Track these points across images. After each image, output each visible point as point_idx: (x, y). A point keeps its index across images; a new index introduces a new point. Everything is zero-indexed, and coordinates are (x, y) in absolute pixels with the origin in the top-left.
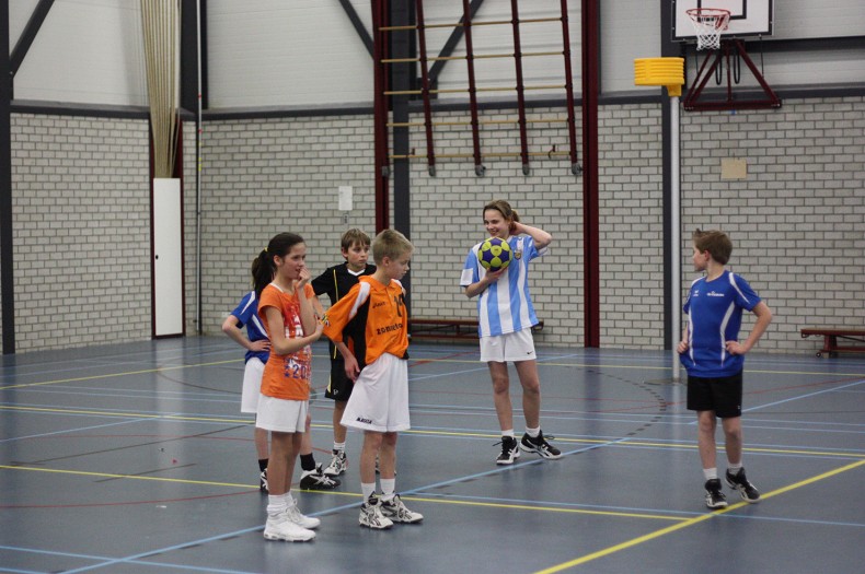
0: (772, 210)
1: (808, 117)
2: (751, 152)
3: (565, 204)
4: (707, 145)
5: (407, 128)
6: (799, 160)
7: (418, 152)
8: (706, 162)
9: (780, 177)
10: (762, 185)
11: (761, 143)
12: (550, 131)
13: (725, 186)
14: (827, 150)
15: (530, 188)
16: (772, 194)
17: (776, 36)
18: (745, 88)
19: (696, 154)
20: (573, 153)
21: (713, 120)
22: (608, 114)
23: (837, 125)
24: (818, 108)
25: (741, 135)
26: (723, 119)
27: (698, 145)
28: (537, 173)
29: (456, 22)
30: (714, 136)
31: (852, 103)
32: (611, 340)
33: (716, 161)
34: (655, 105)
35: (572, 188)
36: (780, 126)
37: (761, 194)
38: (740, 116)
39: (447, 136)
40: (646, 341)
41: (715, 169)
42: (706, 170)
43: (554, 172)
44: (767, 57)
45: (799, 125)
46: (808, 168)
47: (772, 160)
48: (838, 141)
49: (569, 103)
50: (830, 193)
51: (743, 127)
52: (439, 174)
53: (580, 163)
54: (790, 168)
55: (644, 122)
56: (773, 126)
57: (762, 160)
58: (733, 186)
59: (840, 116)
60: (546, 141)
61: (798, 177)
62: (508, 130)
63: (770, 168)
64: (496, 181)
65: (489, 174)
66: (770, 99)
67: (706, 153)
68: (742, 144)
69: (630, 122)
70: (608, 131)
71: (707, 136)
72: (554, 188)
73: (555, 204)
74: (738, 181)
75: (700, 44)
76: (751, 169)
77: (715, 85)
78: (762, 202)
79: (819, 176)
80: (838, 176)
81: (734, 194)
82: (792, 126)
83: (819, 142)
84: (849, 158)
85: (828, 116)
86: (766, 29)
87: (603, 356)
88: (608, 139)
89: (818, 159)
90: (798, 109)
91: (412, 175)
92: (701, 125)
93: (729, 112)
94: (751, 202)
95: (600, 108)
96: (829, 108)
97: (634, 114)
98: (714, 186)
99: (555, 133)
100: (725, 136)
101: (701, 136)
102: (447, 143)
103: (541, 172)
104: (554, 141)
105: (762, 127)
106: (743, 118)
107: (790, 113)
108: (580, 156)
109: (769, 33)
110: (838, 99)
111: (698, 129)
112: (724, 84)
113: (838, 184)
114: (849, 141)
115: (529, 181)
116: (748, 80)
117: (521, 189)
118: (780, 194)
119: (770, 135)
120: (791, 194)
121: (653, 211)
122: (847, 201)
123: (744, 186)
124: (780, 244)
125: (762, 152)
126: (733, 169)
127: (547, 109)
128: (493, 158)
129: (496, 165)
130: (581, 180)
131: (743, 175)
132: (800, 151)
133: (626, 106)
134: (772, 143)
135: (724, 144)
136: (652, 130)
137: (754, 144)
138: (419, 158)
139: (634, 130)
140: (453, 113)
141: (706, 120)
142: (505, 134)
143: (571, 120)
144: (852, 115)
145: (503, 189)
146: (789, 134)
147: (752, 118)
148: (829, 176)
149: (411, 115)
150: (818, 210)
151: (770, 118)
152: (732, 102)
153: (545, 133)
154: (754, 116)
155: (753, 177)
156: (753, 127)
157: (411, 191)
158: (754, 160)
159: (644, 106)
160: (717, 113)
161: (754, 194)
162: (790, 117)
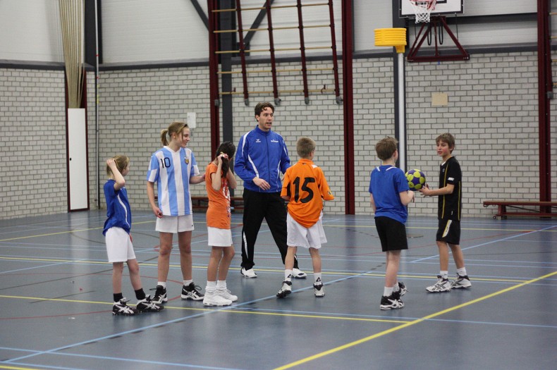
0: (464, 126)
1: (487, 65)
2: (451, 88)
3: (332, 123)
4: (423, 84)
5: (230, 75)
6: (481, 93)
7: (238, 90)
8: (422, 95)
9: (469, 104)
10: (458, 110)
11: (457, 83)
12: (322, 76)
13: (434, 110)
14: (499, 87)
15: (309, 113)
16: (464, 115)
17: (466, 14)
18: (446, 47)
19: (415, 90)
20: (337, 90)
21: (426, 68)
22: (359, 65)
23: (505, 70)
24: (493, 60)
25: (444, 78)
26: (433, 67)
27: (417, 84)
28: (314, 103)
29: (262, 6)
30: (427, 78)
31: (515, 57)
32: (362, 209)
33: (428, 94)
34: (389, 59)
35: (336, 112)
36: (469, 71)
37: (457, 115)
38: (443, 65)
39: (256, 79)
41: (427, 100)
42: (422, 100)
43: (325, 102)
44: (461, 27)
45: (481, 71)
46: (487, 98)
47: (464, 93)
48: (506, 81)
49: (334, 58)
50: (501, 114)
51: (445, 72)
52: (251, 104)
53: (342, 96)
54: (475, 98)
55: (382, 69)
56: (464, 72)
57: (457, 93)
58: (439, 110)
59: (507, 65)
60: (319, 82)
61: (481, 104)
62: (295, 76)
63: (463, 99)
64: (288, 108)
65: (283, 104)
66: (462, 54)
67: (422, 89)
68: (445, 83)
69: (373, 70)
70: (360, 75)
71: (422, 78)
72: (325, 112)
73: (325, 123)
74: (443, 107)
75: (418, 19)
76: (451, 99)
77: (427, 46)
78: (458, 120)
79: (493, 103)
80: (506, 103)
81: (440, 115)
82: (476, 71)
83: (493, 81)
84: (513, 92)
85: (499, 65)
86: (460, 10)
87: (357, 220)
88: (359, 81)
89: (493, 93)
90: (481, 60)
91: (234, 105)
92: (419, 71)
93: (436, 63)
94: (451, 120)
95: (354, 61)
96: (500, 60)
97: (375, 64)
98: (427, 110)
99: (325, 77)
100: (433, 78)
101: (418, 79)
102: (256, 84)
103: (318, 103)
104: (324, 82)
105: (457, 72)
106: (445, 67)
107: (475, 63)
108: (341, 92)
109: (461, 12)
110: (506, 54)
111: (416, 74)
112: (433, 45)
113: (506, 109)
114: (513, 81)
115: (309, 108)
116: (448, 42)
117: (304, 113)
118: (469, 115)
119: (462, 77)
120: (476, 115)
121: (388, 127)
122: (512, 119)
123: (446, 110)
124: (470, 147)
125: (458, 88)
126: (439, 99)
127: (320, 62)
128: (286, 94)
129: (288, 98)
130: (342, 107)
131: (445, 103)
132: (482, 87)
133: (371, 60)
134: (464, 82)
135: (433, 83)
136: (387, 74)
137: (452, 83)
138: (238, 94)
139: (376, 75)
140: (260, 65)
141: (422, 68)
142: (293, 78)
143: (335, 69)
144: (514, 64)
145: (292, 113)
146: (475, 77)
147: (451, 67)
148: (501, 103)
149: (233, 66)
150: (493, 125)
151: (462, 66)
152: (439, 56)
153: (319, 77)
154: (452, 65)
155: (452, 104)
156: (452, 72)
157: (234, 115)
158: (453, 94)
159: (382, 59)
160: (428, 63)
161: (452, 115)
162: (475, 66)
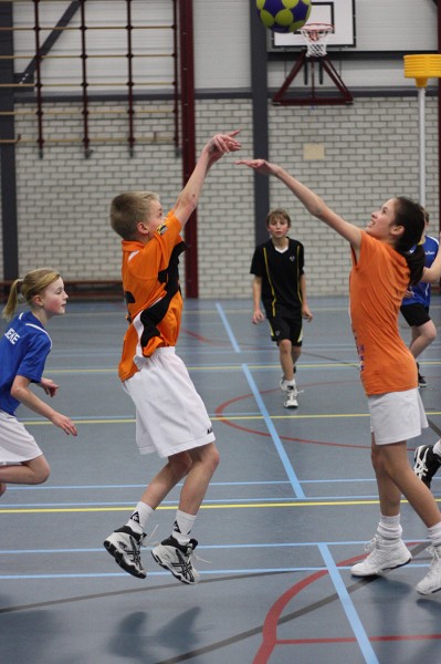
0: (345, 184)
1: (375, 112)
2: (329, 139)
3: (165, 181)
4: (291, 133)
5: (13, 116)
6: (367, 145)
7: (24, 138)
8: (290, 146)
9: (352, 158)
10: (338, 165)
11: (337, 132)
12: (157, 121)
13: (306, 165)
14: (391, 138)
15: (132, 168)
16: (346, 171)
17: (359, 48)
19: (282, 140)
20: (176, 139)
21: (296, 113)
22: (204, 107)
23: (398, 118)
24: (383, 105)
25: (320, 125)
26: (304, 112)
27: (283, 133)
28: (140, 155)
30: (297, 126)
31: (410, 102)
32: (209, 291)
33: (299, 146)
34: (245, 100)
35: (172, 168)
36: (352, 118)
37: (337, 171)
38: (318, 110)
39: (52, 123)
40: (239, 291)
41: (297, 152)
42: (290, 153)
43: (155, 155)
45: (368, 118)
46: (375, 151)
47: (345, 145)
48: (399, 131)
49: (175, 97)
50: (392, 170)
51: (322, 119)
52: (46, 157)
53: (180, 147)
54: (360, 151)
55: (236, 114)
56: (346, 119)
57: (337, 145)
58: (313, 165)
59: (399, 111)
60: (147, 128)
61: (367, 158)
62: (112, 119)
63: (345, 152)
64: (101, 162)
65: (94, 156)
66: (344, 97)
67: (290, 140)
68: (321, 132)
69: (224, 114)
70: (204, 121)
71: (291, 126)
72: (156, 168)
73: (156, 181)
74: (318, 161)
76: (329, 152)
77: (301, 84)
78: (338, 178)
79: (383, 157)
80: (398, 157)
81: (314, 172)
82: (361, 118)
83: (384, 131)
84: (407, 144)
85: (390, 111)
86: (351, 42)
87: (201, 305)
88: (204, 127)
89: (383, 144)
90: (367, 105)
91: (18, 157)
92: (286, 117)
93: (309, 107)
94: (329, 178)
95: (197, 101)
96: (391, 105)
97: (227, 107)
98: (297, 165)
99: (155, 122)
100: (306, 126)
101: (285, 126)
102: (53, 130)
103: (144, 155)
104: (155, 128)
105: (337, 119)
106: (321, 112)
107: (360, 108)
108: (180, 141)
109: (354, 45)
110: (399, 99)
111: (283, 120)
112: (310, 85)
113: (399, 164)
114: (407, 131)
115: (134, 162)
116: (328, 82)
117: (125, 168)
118: (352, 171)
119: (344, 125)
120: (361, 171)
121: (245, 186)
122: (406, 177)
123: (322, 165)
124: (353, 210)
125: (338, 138)
126: (314, 152)
127: (148, 102)
128: (98, 143)
129: (101, 149)
130: (180, 161)
131: (322, 157)
132: (369, 138)
133: (220, 101)
134: (345, 132)
135: (306, 133)
136: (244, 120)
137: (330, 132)
138: (25, 142)
139: (228, 120)
140: (58, 104)
141: (289, 113)
142: (108, 122)
143: (176, 111)
144: (409, 111)
145: (108, 169)
146: (360, 125)
147: (329, 112)
148: (392, 157)
149: (16, 105)
150: (383, 184)
151: (343, 112)
152: (313, 99)
153: (147, 122)
154: (330, 110)
155: (330, 158)
156: (329, 119)
157: (18, 171)
158: (331, 145)
159: (236, 100)
160: (299, 107)
161: (330, 172)
162: (360, 112)
